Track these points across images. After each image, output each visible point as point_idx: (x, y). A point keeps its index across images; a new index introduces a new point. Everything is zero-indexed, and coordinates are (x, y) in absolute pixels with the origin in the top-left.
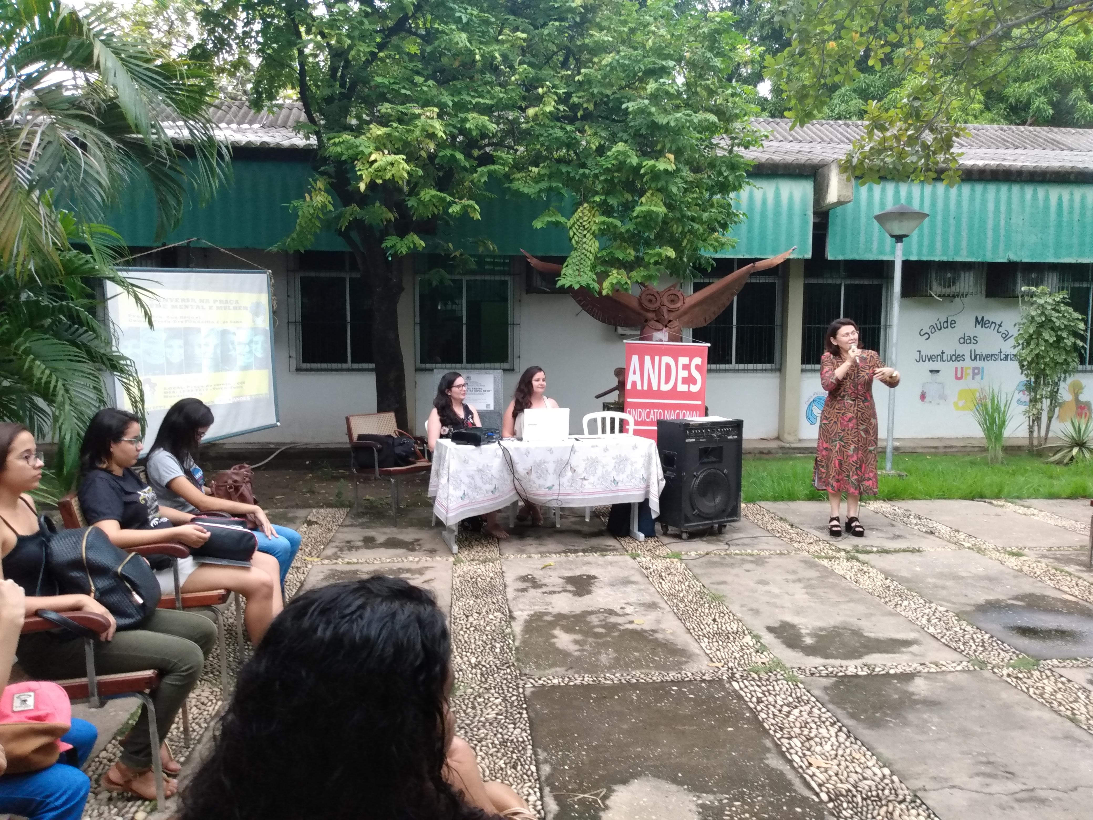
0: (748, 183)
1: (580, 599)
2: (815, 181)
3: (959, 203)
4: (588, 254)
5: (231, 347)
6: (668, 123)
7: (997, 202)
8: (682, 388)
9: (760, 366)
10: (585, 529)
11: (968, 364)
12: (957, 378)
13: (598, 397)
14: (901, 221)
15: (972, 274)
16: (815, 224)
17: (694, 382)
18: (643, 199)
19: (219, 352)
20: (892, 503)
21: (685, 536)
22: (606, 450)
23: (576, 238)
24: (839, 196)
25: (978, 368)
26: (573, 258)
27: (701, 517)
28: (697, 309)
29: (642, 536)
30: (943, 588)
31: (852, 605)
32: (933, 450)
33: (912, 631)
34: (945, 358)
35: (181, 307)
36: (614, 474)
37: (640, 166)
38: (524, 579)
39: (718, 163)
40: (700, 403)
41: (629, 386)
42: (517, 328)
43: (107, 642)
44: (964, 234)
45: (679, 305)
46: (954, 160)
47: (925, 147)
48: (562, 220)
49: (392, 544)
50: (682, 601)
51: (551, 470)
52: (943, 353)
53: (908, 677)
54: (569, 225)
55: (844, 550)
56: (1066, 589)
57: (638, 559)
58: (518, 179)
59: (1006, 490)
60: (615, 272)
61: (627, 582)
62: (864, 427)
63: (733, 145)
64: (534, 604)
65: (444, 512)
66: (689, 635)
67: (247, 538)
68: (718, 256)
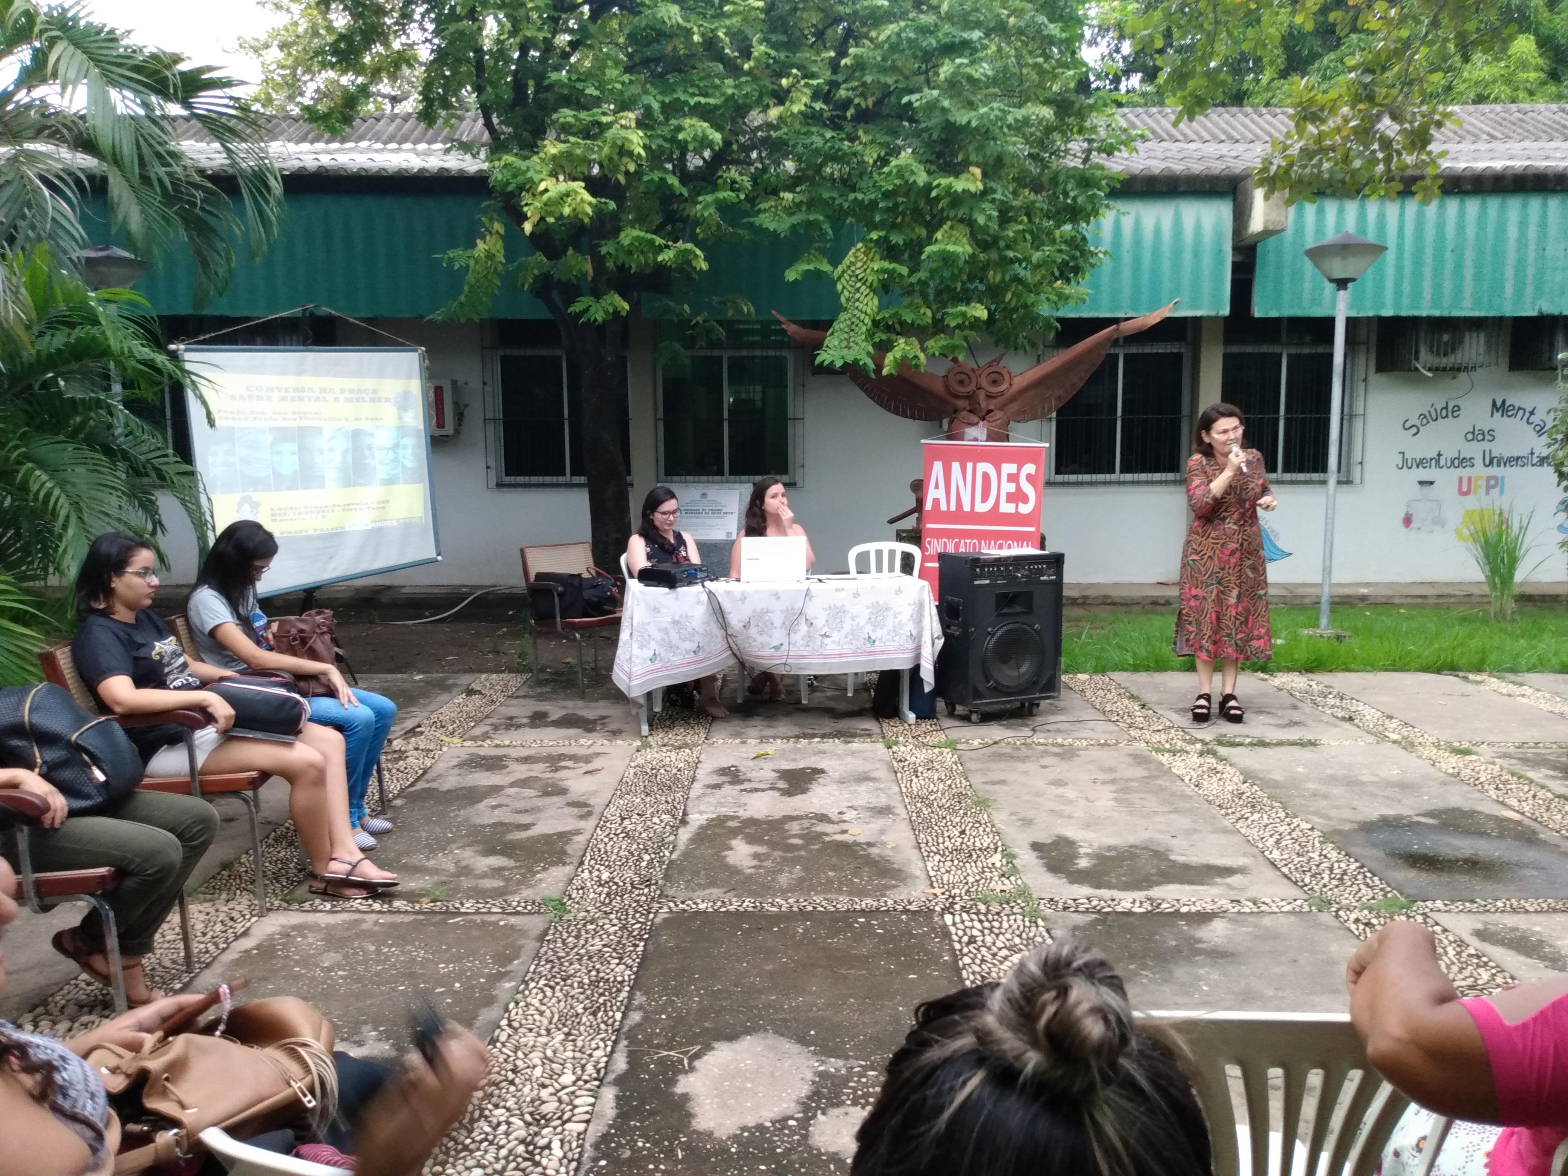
0: (1107, 206)
1: (789, 799)
2: (1235, 201)
3: (1461, 227)
4: (862, 316)
5: (367, 453)
6: (969, 122)
7: (1523, 224)
8: (1006, 508)
9: (1157, 476)
10: (842, 706)
11: (1480, 471)
12: (1462, 493)
13: (892, 521)
14: (1344, 258)
15: (1482, 336)
16: (1234, 264)
17: (1025, 499)
18: (939, 235)
19: (350, 459)
20: (1310, 676)
21: (974, 717)
22: (856, 595)
23: (846, 293)
24: (1266, 222)
25: (1495, 478)
26: (841, 323)
27: (999, 690)
28: (1031, 393)
29: (912, 717)
30: (1325, 797)
31: (1174, 816)
32: (1420, 601)
33: (1245, 855)
34: (1442, 462)
35: (293, 399)
36: (869, 628)
37: (928, 188)
38: (724, 771)
39: (1062, 178)
40: (1032, 529)
41: (928, 506)
42: (799, 424)
43: (53, 829)
44: (1469, 273)
45: (1003, 387)
46: (1433, 161)
47: (1386, 143)
48: (826, 267)
49: (569, 722)
50: (930, 805)
51: (778, 623)
52: (1439, 455)
53: (1204, 918)
54: (836, 275)
55: (1202, 741)
56: (1514, 803)
57: (895, 748)
58: (765, 210)
59: (1493, 657)
60: (902, 341)
61: (864, 778)
62: (1250, 562)
63: (1089, 152)
64: (722, 805)
65: (626, 679)
66: (916, 851)
67: (287, 706)
68: (1060, 314)
